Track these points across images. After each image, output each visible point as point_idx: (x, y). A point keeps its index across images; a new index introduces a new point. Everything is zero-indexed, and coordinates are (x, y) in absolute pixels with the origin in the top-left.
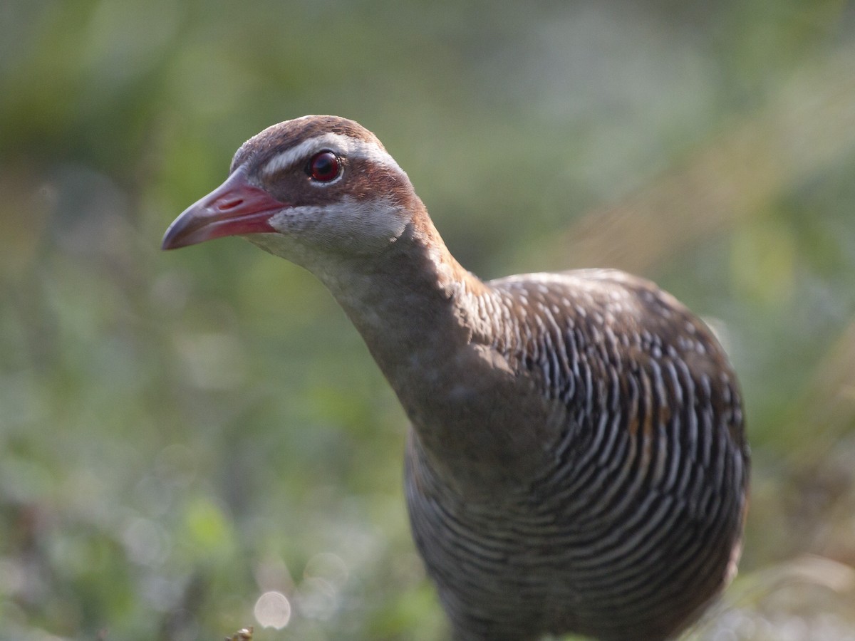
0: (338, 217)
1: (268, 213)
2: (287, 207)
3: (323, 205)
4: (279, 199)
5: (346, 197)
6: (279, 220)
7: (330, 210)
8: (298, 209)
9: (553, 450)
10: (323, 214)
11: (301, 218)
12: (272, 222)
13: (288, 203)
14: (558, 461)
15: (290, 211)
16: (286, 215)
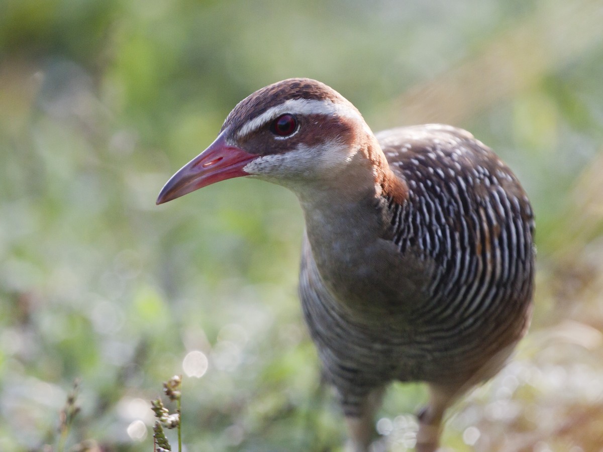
0: (294, 160)
1: (242, 163)
2: (257, 157)
3: (283, 153)
4: (250, 152)
5: (300, 145)
6: (251, 167)
7: (289, 156)
8: (265, 158)
9: (428, 289)
10: (283, 160)
11: (267, 165)
12: (245, 169)
13: (257, 155)
14: (432, 294)
15: (259, 160)
16: (256, 164)
